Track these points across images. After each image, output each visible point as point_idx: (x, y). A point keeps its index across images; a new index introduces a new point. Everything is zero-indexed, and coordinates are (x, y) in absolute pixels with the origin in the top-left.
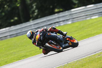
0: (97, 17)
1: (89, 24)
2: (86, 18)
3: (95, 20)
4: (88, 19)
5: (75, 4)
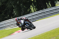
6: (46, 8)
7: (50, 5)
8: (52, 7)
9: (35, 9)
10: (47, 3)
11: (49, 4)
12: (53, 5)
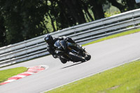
6: (82, 21)
7: (92, 15)
8: (96, 19)
9: (55, 23)
10: (83, 11)
11: (90, 11)
12: (100, 14)
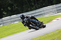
0: (18, 22)
1: (13, 27)
2: (11, 23)
3: (17, 24)
4: (12, 23)
5: (4, 15)
